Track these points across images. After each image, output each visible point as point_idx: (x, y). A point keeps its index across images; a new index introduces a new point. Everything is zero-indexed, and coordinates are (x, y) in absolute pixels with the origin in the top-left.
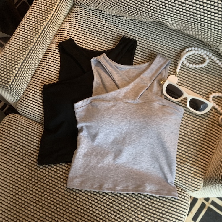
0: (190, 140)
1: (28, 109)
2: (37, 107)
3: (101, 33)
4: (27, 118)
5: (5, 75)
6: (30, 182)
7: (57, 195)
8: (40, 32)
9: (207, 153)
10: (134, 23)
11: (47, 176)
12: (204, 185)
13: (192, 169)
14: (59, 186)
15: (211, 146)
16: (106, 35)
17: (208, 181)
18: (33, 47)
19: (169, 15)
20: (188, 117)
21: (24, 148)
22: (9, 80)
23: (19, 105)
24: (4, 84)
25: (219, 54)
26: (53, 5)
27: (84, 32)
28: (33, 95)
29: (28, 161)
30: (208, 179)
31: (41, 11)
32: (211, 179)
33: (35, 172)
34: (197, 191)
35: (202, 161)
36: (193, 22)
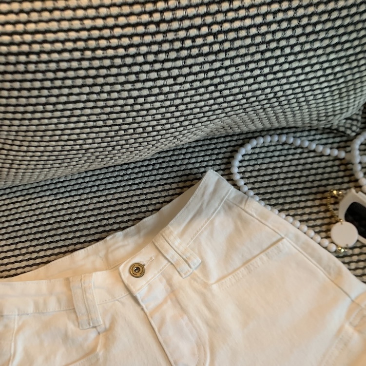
3: (60, 231)
16: (74, 229)
19: (196, 124)
27: (21, 249)
36: (260, 107)
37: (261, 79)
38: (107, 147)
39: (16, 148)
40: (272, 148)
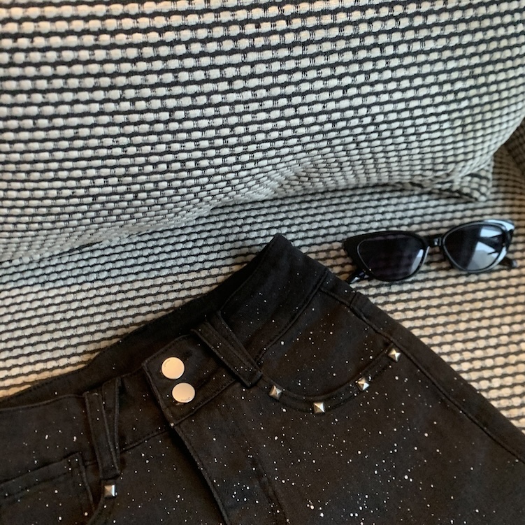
37: (352, 91)
38: (126, 193)
40: (368, 218)
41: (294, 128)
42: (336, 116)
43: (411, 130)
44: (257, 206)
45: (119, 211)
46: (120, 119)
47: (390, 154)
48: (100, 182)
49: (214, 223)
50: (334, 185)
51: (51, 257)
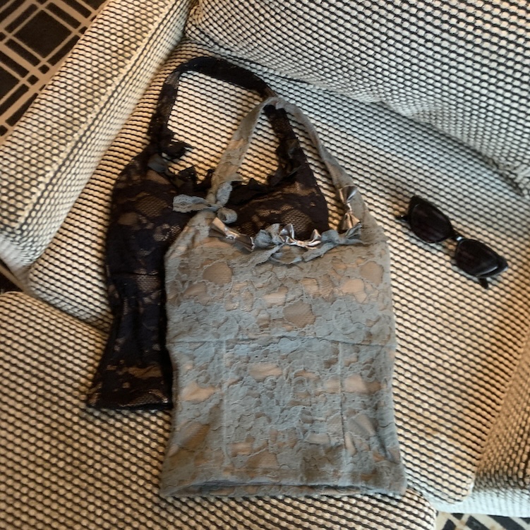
0: (449, 381)
1: (58, 284)
2: (83, 282)
4: (54, 306)
5: (10, 198)
6: (54, 469)
7: (121, 506)
8: (103, 101)
9: (484, 413)
10: (325, 98)
11: (98, 457)
12: (474, 488)
13: (451, 449)
14: (127, 482)
15: (494, 397)
17: (486, 480)
18: (84, 135)
20: (445, 327)
21: (41, 384)
22: (19, 213)
23: (36, 272)
24: (6, 222)
25: (514, 185)
26: (139, 37)
27: (209, 108)
28: (75, 251)
29: (49, 417)
30: (488, 474)
31: (109, 48)
32: (497, 476)
33: (68, 446)
34: (459, 501)
35: (474, 430)
36: (469, 109)
37: (485, 85)
38: (337, 63)
39: (273, 21)
40: (455, 165)
41: (443, 84)
42: (468, 92)
43: (505, 126)
44: (398, 117)
45: (327, 70)
46: (362, 26)
47: (486, 132)
48: (330, 50)
49: (368, 111)
50: (447, 132)
51: (272, 75)
